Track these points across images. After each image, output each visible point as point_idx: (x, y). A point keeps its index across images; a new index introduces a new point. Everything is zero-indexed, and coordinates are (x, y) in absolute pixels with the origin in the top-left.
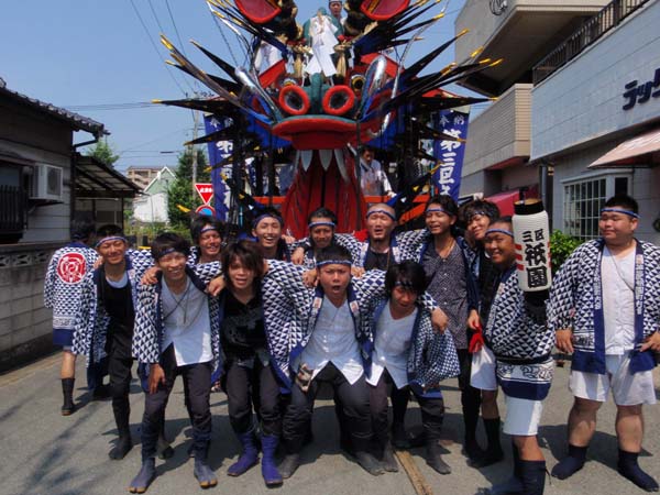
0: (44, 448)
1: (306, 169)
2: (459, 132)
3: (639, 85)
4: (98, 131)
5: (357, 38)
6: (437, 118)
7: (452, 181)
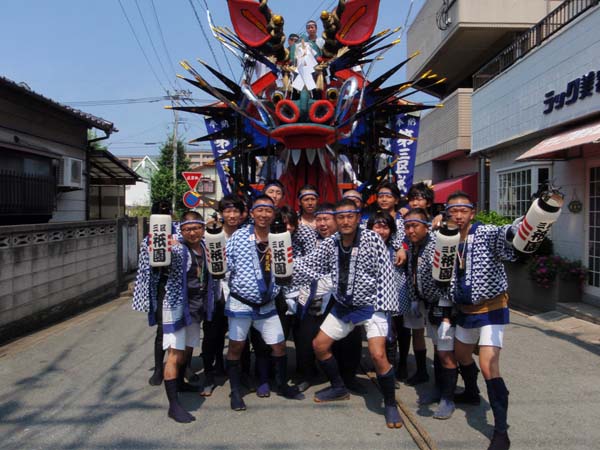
0: (102, 376)
1: (296, 163)
2: (412, 132)
3: (556, 94)
4: (109, 129)
5: (332, 60)
6: (394, 121)
7: (408, 172)
